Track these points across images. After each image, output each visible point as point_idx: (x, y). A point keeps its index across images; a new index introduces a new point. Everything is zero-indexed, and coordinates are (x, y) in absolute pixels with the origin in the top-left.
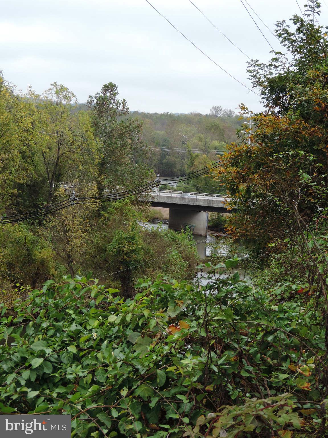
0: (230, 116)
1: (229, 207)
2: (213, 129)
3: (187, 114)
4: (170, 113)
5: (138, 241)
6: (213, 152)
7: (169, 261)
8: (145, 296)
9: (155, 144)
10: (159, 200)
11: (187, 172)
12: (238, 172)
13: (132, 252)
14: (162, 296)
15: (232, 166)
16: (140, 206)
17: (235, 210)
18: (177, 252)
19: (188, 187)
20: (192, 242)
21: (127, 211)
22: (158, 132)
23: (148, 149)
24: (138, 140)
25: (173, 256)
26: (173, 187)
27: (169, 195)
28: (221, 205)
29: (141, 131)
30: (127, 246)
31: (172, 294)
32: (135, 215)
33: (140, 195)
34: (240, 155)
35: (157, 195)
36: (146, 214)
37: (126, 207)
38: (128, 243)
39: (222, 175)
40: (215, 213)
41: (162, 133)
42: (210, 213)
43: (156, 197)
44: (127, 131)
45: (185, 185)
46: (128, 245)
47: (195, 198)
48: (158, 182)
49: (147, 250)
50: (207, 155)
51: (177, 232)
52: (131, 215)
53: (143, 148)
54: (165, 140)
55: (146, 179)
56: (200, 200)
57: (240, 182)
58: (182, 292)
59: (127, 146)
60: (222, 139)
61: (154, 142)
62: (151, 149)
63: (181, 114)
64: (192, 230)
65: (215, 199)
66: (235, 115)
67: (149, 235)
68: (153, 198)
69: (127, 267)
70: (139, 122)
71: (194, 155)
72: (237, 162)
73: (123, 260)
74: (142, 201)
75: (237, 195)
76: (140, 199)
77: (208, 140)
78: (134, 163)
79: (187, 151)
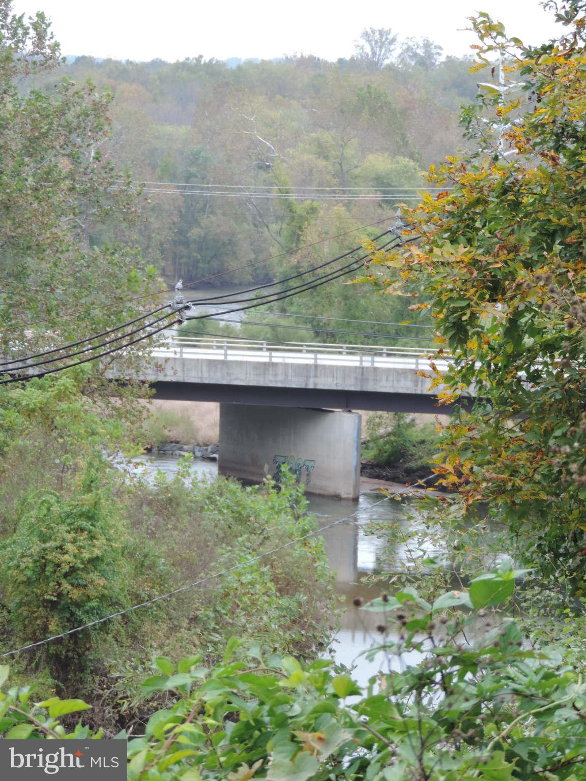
0: (425, 62)
1: (444, 393)
2: (365, 115)
3: (270, 62)
4: (206, 59)
5: (111, 527)
6: (369, 195)
7: (227, 595)
8: (183, 721)
9: (158, 171)
10: (180, 373)
11: (279, 270)
12: (475, 262)
13: (89, 566)
14: (243, 718)
15: (453, 241)
16: (112, 400)
17: (466, 402)
18: (252, 560)
19: (284, 322)
20: (305, 523)
21: (67, 419)
22: (168, 128)
23: (133, 190)
24: (97, 159)
25: (240, 574)
26: (227, 327)
27: (216, 355)
28: (405, 387)
29: (106, 128)
30: (69, 547)
31: (278, 711)
32: (93, 433)
33: (113, 359)
34: (478, 202)
35: (172, 355)
36: (137, 425)
37: (64, 405)
38: (73, 535)
39: (414, 275)
40: (384, 414)
41: (183, 131)
42: (366, 415)
43: (170, 364)
44: (55, 127)
45: (272, 318)
46: (74, 541)
47: (312, 362)
48: (180, 310)
49: (146, 556)
50: (348, 205)
51: (249, 489)
52: (82, 431)
53: (115, 188)
54: (194, 159)
55: (131, 300)
56: (332, 370)
57: (482, 298)
58: (316, 703)
59: (57, 182)
60: (401, 147)
61: (154, 167)
62: (146, 190)
63: (249, 63)
64: (304, 478)
65: (383, 363)
66: (442, 59)
67: (150, 503)
68: (159, 368)
69: (73, 620)
70: (96, 96)
71: (299, 209)
72: (468, 226)
73: (60, 595)
74: (117, 380)
75: (473, 344)
76: (110, 374)
77: (349, 152)
78: (85, 244)
79: (275, 195)
